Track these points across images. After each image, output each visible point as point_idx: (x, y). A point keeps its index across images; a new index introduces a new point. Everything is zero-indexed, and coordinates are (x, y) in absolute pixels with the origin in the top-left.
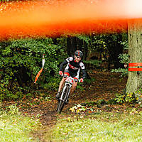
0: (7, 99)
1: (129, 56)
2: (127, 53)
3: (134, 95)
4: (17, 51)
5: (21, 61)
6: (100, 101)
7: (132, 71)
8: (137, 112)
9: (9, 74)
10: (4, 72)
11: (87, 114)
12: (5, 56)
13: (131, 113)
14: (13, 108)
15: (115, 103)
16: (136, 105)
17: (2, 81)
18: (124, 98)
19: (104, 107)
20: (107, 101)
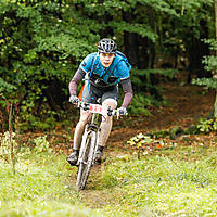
0: (33, 130)
5: (53, 72)
9: (34, 92)
10: (27, 89)
11: (155, 149)
12: (28, 64)
15: (198, 132)
17: (24, 102)
18: (212, 124)
19: (181, 138)
20: (185, 129)
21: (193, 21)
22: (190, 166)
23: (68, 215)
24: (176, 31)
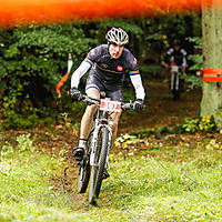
0: (15, 127)
1: (204, 59)
2: (201, 54)
3: (212, 119)
4: (27, 50)
5: (34, 67)
6: (160, 128)
7: (209, 81)
8: (217, 146)
9: (15, 88)
10: (8, 85)
11: (140, 149)
12: (9, 59)
13: (208, 147)
14: (24, 140)
15: (184, 132)
16: (216, 135)
17: (5, 99)
18: (198, 124)
19: (166, 138)
20: (171, 129)
21: (177, 17)
22: (176, 168)
23: (56, 220)
24: (160, 27)
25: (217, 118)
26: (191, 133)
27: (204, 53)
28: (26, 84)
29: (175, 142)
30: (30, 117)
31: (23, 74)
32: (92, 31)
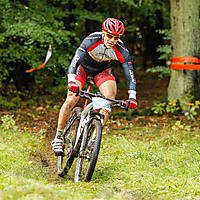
1: (172, 48)
2: (169, 44)
3: (178, 103)
4: (13, 40)
6: (131, 111)
7: (177, 68)
8: (182, 127)
13: (173, 127)
14: (8, 120)
16: (181, 118)
25: (182, 102)
26: (159, 115)
27: (173, 44)
28: (11, 69)
29: (144, 123)
30: (14, 99)
31: (9, 61)
32: (72, 24)
